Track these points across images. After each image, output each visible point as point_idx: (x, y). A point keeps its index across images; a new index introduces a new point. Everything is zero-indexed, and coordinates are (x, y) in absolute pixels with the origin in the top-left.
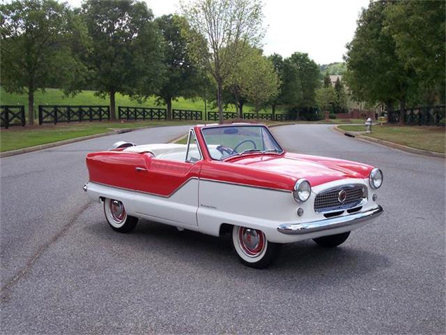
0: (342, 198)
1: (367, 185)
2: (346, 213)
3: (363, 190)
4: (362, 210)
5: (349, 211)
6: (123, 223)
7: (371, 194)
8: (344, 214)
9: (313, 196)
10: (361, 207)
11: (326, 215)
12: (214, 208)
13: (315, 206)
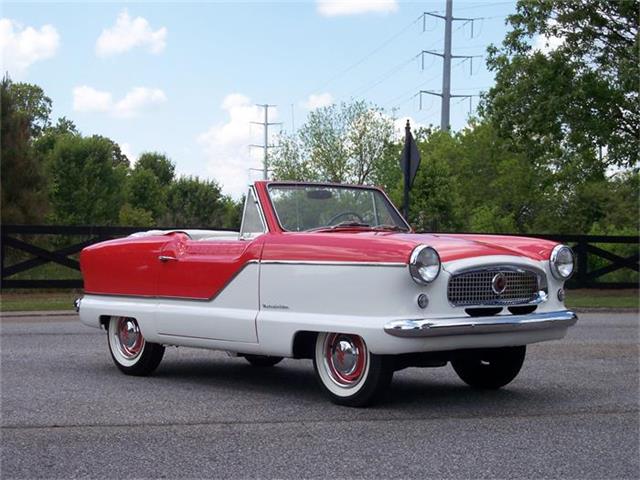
0: (499, 287)
2: (505, 312)
3: (539, 279)
4: (537, 311)
5: (510, 309)
6: (139, 358)
7: (553, 288)
8: (502, 313)
9: (446, 276)
10: (535, 307)
12: (284, 307)
13: (450, 293)
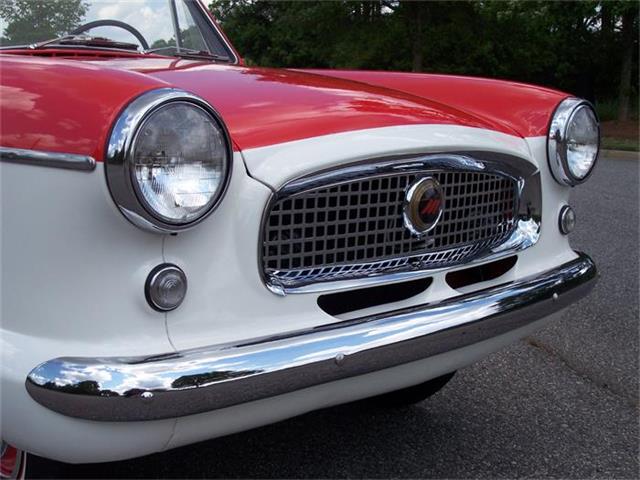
1: (538, 162)
2: (440, 291)
3: (521, 184)
4: (517, 274)
5: (454, 280)
7: (552, 205)
8: (430, 296)
9: (250, 198)
10: (510, 263)
11: (329, 303)
13: (262, 251)
